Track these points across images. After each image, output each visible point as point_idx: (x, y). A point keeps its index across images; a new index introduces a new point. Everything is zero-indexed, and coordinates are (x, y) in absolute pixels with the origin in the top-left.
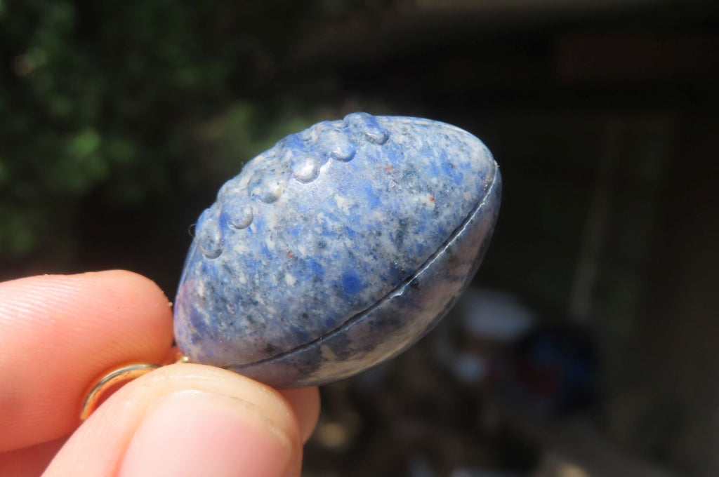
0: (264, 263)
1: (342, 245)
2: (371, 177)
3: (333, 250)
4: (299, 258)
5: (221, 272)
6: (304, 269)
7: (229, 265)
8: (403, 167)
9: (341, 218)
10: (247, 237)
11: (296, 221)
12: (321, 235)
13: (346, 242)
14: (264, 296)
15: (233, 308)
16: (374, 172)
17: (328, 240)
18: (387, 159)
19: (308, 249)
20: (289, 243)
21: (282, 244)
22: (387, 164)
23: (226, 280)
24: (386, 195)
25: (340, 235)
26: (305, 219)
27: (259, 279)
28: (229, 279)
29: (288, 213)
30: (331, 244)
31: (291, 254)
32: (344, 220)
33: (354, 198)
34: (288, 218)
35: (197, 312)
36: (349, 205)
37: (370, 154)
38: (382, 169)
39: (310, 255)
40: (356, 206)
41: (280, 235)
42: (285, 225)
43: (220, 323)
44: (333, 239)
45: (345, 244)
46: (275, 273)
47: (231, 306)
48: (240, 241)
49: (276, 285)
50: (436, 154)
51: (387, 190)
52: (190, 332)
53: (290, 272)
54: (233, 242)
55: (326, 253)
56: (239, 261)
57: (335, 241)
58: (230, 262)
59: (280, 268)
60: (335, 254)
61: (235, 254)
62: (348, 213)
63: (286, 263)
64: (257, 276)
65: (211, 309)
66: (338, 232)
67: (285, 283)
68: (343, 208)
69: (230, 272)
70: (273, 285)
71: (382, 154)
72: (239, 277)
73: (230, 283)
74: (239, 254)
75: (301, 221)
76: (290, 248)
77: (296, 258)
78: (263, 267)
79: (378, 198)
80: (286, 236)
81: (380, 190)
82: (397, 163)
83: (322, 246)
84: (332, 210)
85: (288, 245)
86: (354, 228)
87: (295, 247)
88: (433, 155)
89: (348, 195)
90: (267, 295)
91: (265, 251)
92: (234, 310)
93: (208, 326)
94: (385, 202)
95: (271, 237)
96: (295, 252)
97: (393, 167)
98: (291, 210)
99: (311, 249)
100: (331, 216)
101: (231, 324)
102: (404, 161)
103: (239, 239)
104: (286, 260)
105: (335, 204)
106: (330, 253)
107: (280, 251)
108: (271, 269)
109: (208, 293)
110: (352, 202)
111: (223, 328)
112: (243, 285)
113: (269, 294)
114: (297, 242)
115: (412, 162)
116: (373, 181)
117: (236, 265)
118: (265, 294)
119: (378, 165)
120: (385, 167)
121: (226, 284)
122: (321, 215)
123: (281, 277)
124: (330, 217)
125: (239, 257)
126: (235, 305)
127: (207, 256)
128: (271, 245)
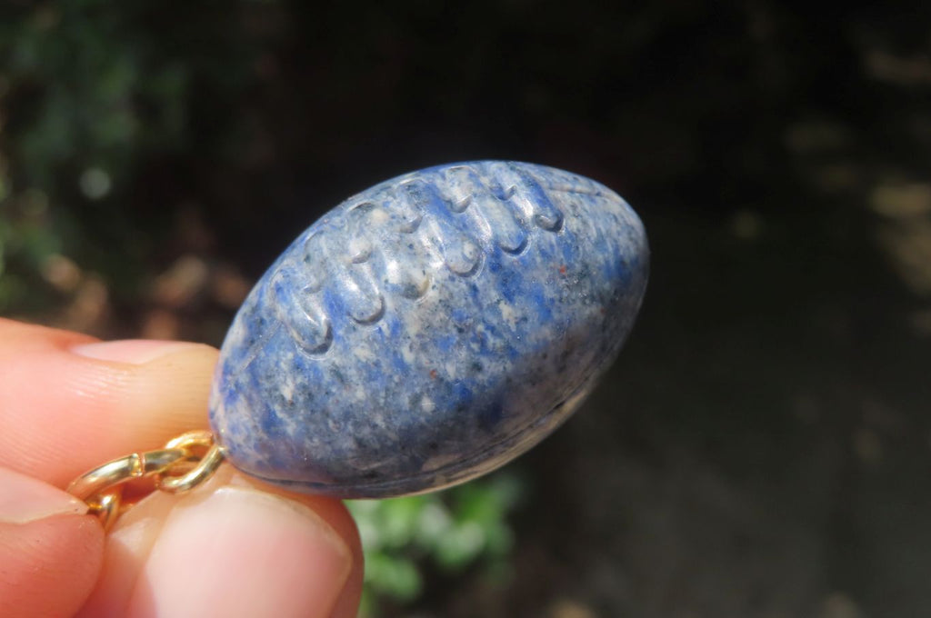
0: (396, 379)
1: (501, 368)
2: (543, 280)
3: (489, 374)
4: (445, 381)
5: (327, 378)
6: (449, 395)
7: (342, 372)
8: (578, 267)
9: (504, 334)
10: (374, 340)
11: (447, 331)
12: (478, 353)
13: (507, 366)
14: (388, 420)
15: (338, 425)
16: (547, 274)
17: (485, 361)
18: (562, 256)
19: (458, 370)
20: (433, 359)
21: (424, 359)
22: (562, 264)
23: (334, 390)
24: (559, 307)
25: (501, 357)
26: (460, 331)
27: (386, 398)
28: (339, 389)
29: (438, 318)
30: (489, 367)
31: (436, 374)
32: (507, 336)
33: (522, 309)
34: (436, 324)
35: (276, 416)
36: (516, 318)
37: (543, 247)
38: (556, 271)
39: (460, 379)
40: (525, 319)
41: (423, 348)
42: (432, 334)
43: (311, 439)
44: (491, 361)
45: (505, 368)
46: (409, 394)
47: (335, 422)
48: (363, 344)
49: (408, 409)
50: (611, 249)
51: (560, 301)
52: (253, 434)
53: (429, 396)
54: (352, 342)
55: (480, 377)
56: (359, 370)
57: (494, 364)
58: (344, 367)
59: (417, 390)
60: (491, 380)
61: (354, 359)
62: (513, 328)
63: (427, 384)
64: (383, 394)
65: (301, 418)
66: (499, 353)
67: (421, 408)
68: (508, 321)
69: (342, 381)
70: (404, 409)
71: (556, 248)
72: (356, 390)
73: (341, 395)
74: (359, 361)
75: (454, 331)
76: (435, 365)
77: (442, 380)
78: (393, 385)
79: (550, 311)
80: (432, 350)
81: (552, 300)
82: (572, 262)
83: (477, 367)
84: (495, 322)
85: (432, 362)
86: (518, 347)
87: (442, 366)
88: (606, 250)
89: (516, 304)
90: (393, 419)
91: (400, 364)
92: (338, 428)
93: (289, 437)
94: (556, 316)
95: (411, 348)
96: (441, 373)
97: (568, 268)
98: (442, 315)
99: (463, 371)
100: (492, 329)
101: (329, 443)
102: (580, 259)
103: (362, 340)
104: (427, 381)
105: (499, 314)
106: (486, 378)
107: (420, 368)
108: (404, 389)
109: (301, 399)
110: (519, 314)
111: (314, 445)
112: (360, 401)
113: (396, 418)
114: (446, 359)
115: (588, 261)
116: (546, 287)
117: (352, 373)
118: (390, 418)
119: (552, 264)
120: (559, 267)
121: (334, 394)
122: (480, 328)
123: (416, 400)
124: (492, 332)
125: (360, 365)
126: (343, 424)
127: (306, 350)
128: (408, 357)
